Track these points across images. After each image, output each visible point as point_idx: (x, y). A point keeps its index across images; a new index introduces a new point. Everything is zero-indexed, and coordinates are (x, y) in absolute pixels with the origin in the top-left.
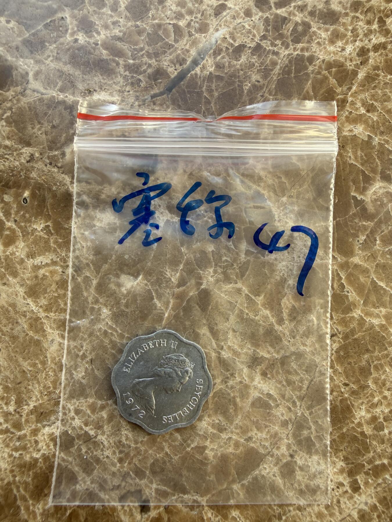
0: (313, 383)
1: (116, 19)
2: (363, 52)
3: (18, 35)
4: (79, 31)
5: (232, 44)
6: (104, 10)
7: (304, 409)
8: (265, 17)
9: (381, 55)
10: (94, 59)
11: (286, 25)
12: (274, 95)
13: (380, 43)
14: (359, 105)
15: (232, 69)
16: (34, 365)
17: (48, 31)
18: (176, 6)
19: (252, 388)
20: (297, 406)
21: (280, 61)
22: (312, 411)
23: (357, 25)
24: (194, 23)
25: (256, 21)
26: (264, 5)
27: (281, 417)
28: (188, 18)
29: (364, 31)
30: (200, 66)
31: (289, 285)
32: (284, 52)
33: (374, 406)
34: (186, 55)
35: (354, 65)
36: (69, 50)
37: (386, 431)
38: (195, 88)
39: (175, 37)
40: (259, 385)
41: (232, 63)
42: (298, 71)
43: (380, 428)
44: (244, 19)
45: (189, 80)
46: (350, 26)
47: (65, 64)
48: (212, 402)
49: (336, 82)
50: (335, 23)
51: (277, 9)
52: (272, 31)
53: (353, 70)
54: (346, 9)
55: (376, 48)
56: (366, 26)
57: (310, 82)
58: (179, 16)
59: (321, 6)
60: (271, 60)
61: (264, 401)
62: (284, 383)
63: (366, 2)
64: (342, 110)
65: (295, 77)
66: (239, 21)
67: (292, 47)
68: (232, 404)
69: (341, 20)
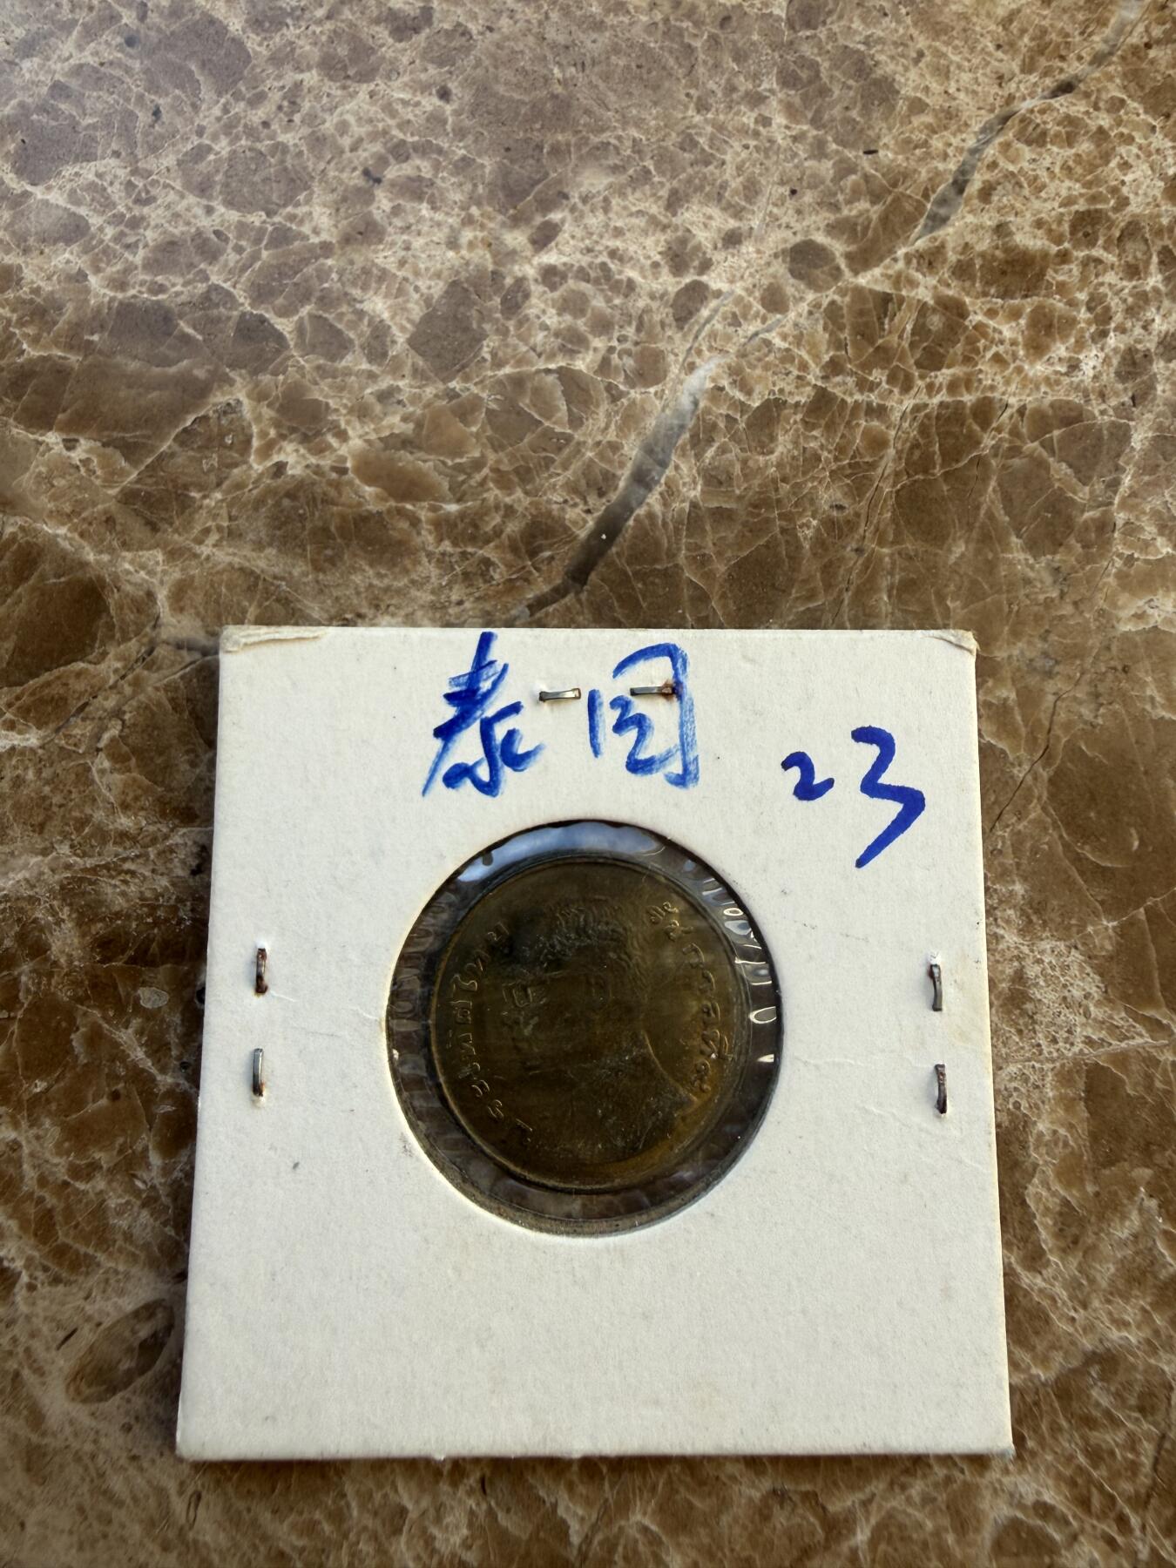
0: (1167, 1445)
1: (385, 383)
2: (1134, 363)
3: (105, 480)
4: (283, 437)
5: (742, 403)
6: (347, 361)
7: (1155, 1537)
8: (825, 303)
10: (343, 517)
11: (892, 320)
12: (893, 543)
14: (1150, 530)
15: (756, 482)
16: (311, 1528)
17: (191, 453)
18: (559, 314)
19: (987, 1494)
20: (1132, 1531)
21: (893, 433)
23: (1102, 284)
24: (620, 357)
25: (802, 321)
26: (816, 266)
28: (599, 343)
29: (1125, 301)
30: (659, 489)
31: (1041, 1135)
32: (901, 404)
34: (610, 462)
35: (1115, 409)
36: (259, 502)
38: (656, 560)
39: (569, 410)
40: (1006, 1480)
41: (751, 463)
42: (950, 455)
44: (764, 320)
45: (635, 537)
46: (1081, 290)
47: (259, 546)
48: (873, 1561)
49: (1069, 471)
50: (1036, 287)
51: (856, 273)
52: (854, 343)
53: (1113, 423)
54: (1058, 240)
55: (1169, 347)
56: (1128, 285)
57: (993, 484)
58: (572, 342)
59: (984, 244)
60: (866, 433)
61: (1031, 1531)
62: (1081, 1459)
63: (1116, 209)
64: (1102, 556)
65: (946, 475)
66: (751, 328)
67: (920, 383)
68: (933, 1555)
69: (1052, 276)
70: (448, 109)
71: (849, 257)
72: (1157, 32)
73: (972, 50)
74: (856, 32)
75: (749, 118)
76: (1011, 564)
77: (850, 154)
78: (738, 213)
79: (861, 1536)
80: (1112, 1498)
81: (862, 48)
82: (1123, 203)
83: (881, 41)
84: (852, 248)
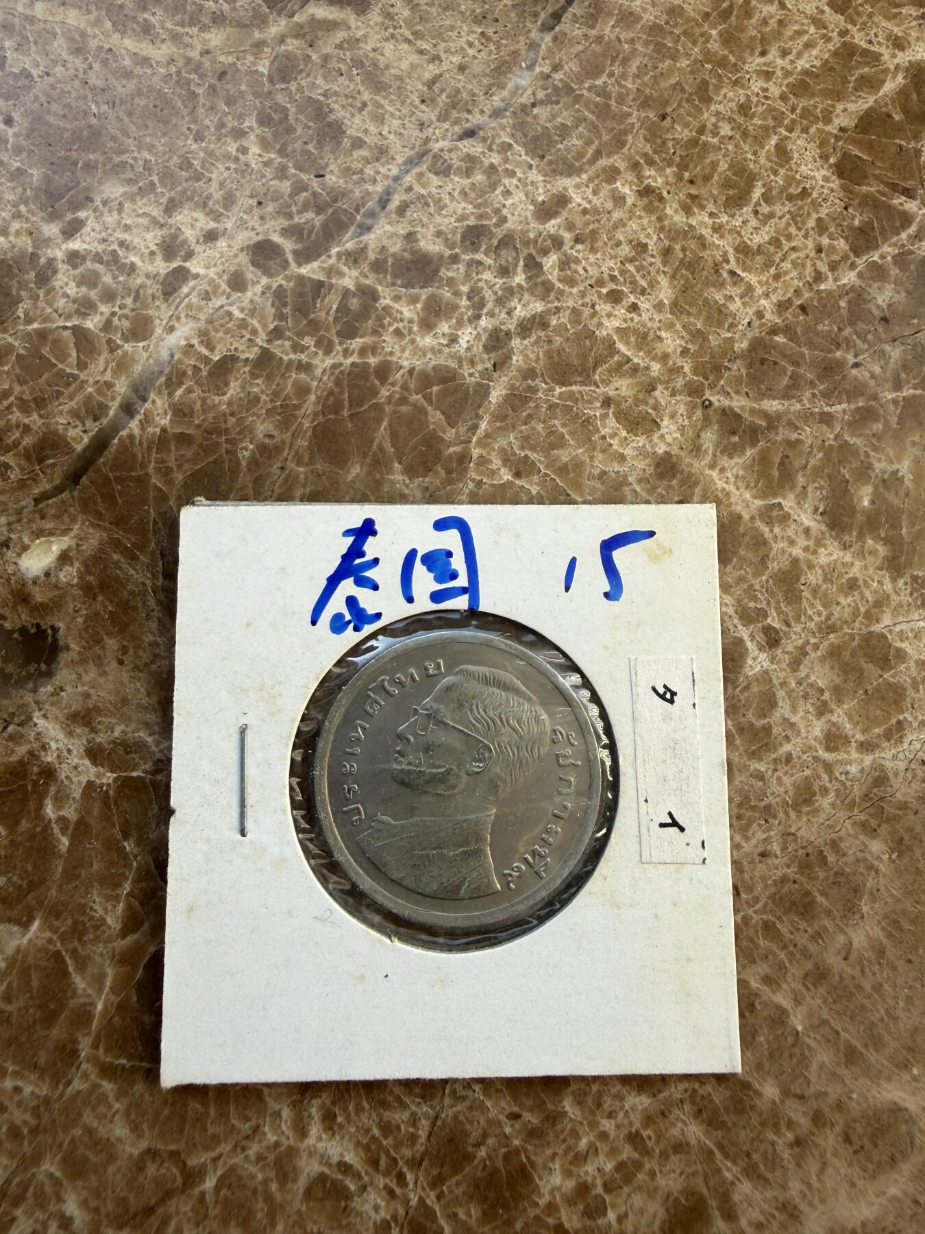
0: (439, 1123)
2: (498, 340)
5: (206, 357)
7: (423, 1189)
8: (275, 286)
9: (536, 342)
11: (323, 301)
12: (307, 464)
13: (534, 317)
14: (496, 462)
15: (212, 415)
18: (78, 286)
19: (305, 1155)
20: (407, 1185)
21: (315, 384)
22: (442, 1192)
23: (480, 280)
24: (119, 319)
25: (256, 299)
26: (271, 259)
27: (373, 1215)
28: (105, 309)
29: (496, 293)
30: (138, 417)
32: (322, 363)
33: (580, 1158)
34: (104, 395)
35: (480, 372)
37: (612, 1216)
38: (132, 469)
39: (78, 357)
40: (320, 1145)
41: (208, 401)
42: (356, 402)
43: (597, 1209)
44: (228, 297)
45: (117, 451)
46: (463, 284)
48: (216, 1202)
49: (442, 417)
50: (432, 281)
51: (300, 265)
52: (293, 316)
53: (478, 384)
54: (451, 246)
55: (525, 328)
56: (500, 281)
57: (385, 423)
58: (85, 307)
59: (396, 247)
60: (295, 383)
61: (334, 1182)
62: (376, 1131)
63: (497, 225)
64: (459, 480)
65: (351, 416)
66: (218, 303)
67: (338, 348)
68: (260, 1198)
69: (443, 273)
70: (11, 132)
71: (296, 253)
72: (541, 95)
73: (403, 103)
74: (318, 87)
75: (232, 148)
76: (392, 482)
77: (304, 177)
78: (217, 217)
79: (209, 1184)
80: (395, 1160)
81: (322, 98)
82: (503, 220)
83: (336, 94)
84: (299, 246)
